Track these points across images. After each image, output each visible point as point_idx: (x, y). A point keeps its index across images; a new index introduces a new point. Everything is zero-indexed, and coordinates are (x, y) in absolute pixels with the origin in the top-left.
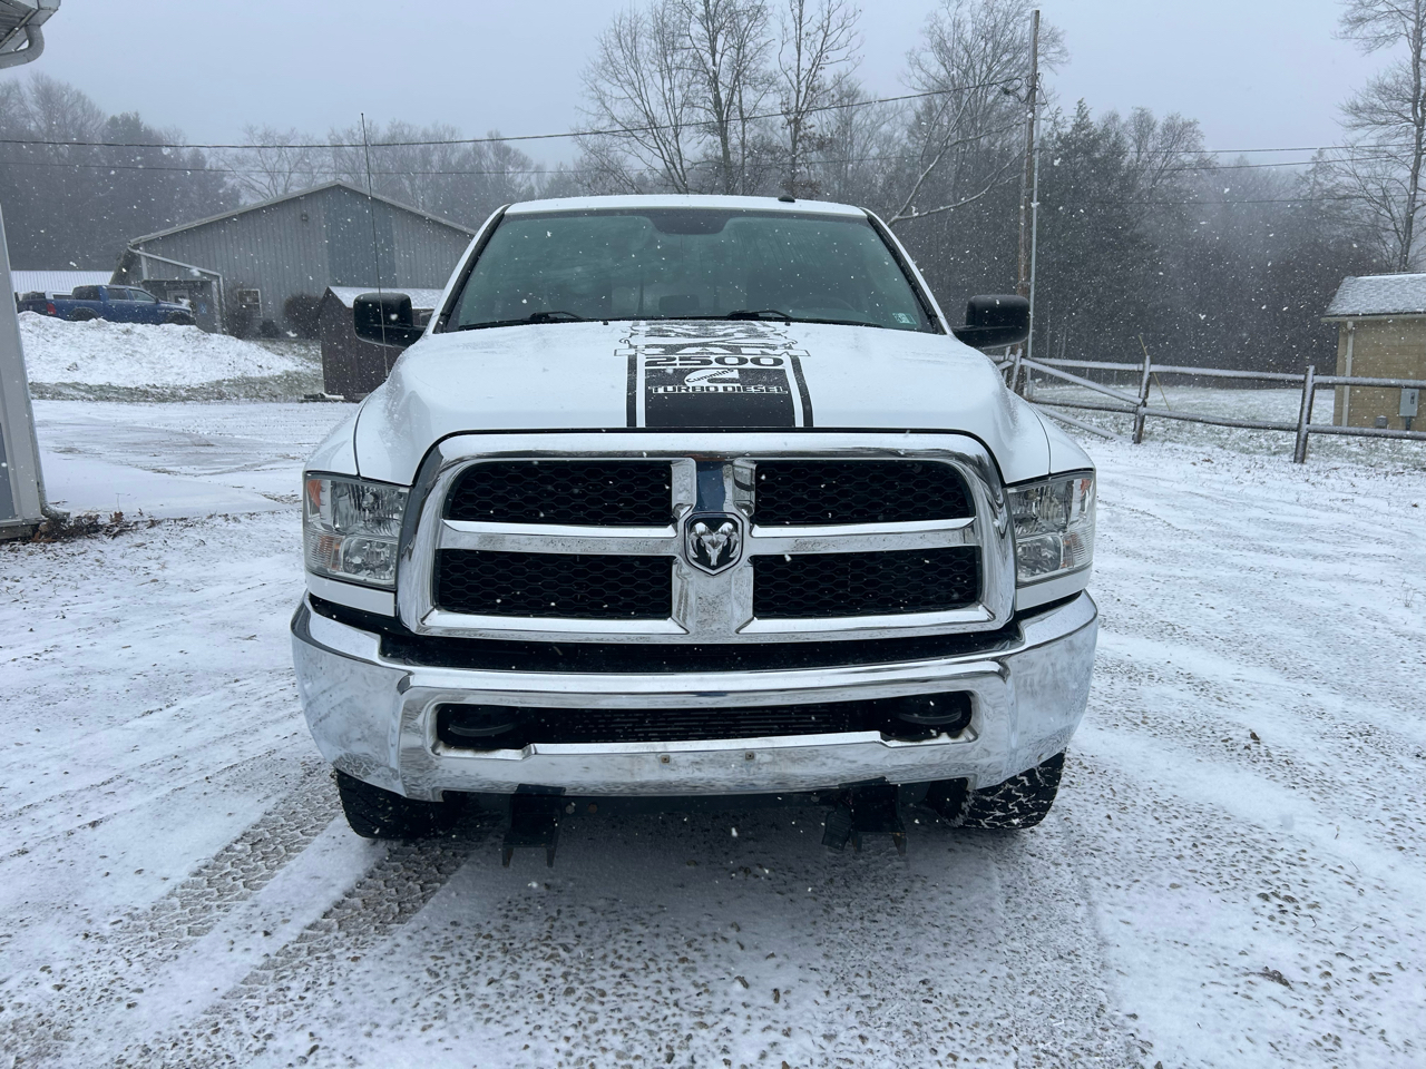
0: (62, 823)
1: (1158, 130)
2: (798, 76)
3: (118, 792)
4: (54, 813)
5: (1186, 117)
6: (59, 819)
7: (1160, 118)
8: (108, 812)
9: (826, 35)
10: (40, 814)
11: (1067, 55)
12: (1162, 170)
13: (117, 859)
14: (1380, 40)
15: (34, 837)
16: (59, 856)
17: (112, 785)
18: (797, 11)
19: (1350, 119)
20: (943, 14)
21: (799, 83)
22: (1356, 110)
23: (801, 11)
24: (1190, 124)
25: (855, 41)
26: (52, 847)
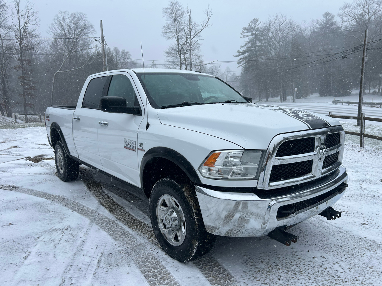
1: (121, 53)
2: (20, 27)
5: (127, 50)
7: (121, 51)
9: (28, 17)
11: (95, 31)
12: (123, 63)
14: (170, 38)
18: (17, 8)
19: (166, 55)
20: (60, 15)
21: (20, 30)
22: (167, 53)
23: (18, 8)
24: (128, 52)
25: (38, 20)
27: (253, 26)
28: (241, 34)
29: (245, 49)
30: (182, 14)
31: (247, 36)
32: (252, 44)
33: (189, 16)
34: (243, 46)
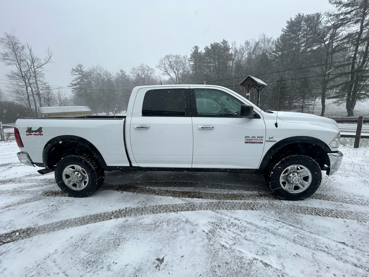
0: (350, 252)
3: (324, 246)
4: (350, 257)
6: (350, 254)
8: (335, 244)
10: (355, 261)
13: (348, 232)
14: (10, 64)
15: (363, 255)
16: (361, 244)
17: (324, 250)
26: (361, 248)
27: (79, 69)
28: (71, 72)
29: (76, 82)
30: (23, 48)
31: (76, 75)
32: (81, 80)
33: (30, 51)
34: (74, 80)
